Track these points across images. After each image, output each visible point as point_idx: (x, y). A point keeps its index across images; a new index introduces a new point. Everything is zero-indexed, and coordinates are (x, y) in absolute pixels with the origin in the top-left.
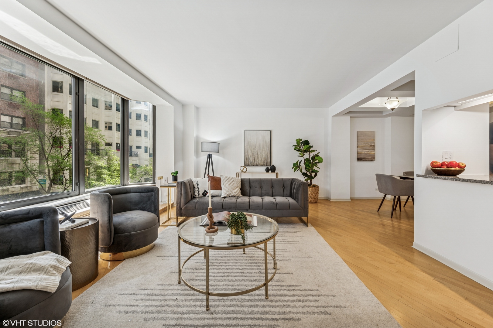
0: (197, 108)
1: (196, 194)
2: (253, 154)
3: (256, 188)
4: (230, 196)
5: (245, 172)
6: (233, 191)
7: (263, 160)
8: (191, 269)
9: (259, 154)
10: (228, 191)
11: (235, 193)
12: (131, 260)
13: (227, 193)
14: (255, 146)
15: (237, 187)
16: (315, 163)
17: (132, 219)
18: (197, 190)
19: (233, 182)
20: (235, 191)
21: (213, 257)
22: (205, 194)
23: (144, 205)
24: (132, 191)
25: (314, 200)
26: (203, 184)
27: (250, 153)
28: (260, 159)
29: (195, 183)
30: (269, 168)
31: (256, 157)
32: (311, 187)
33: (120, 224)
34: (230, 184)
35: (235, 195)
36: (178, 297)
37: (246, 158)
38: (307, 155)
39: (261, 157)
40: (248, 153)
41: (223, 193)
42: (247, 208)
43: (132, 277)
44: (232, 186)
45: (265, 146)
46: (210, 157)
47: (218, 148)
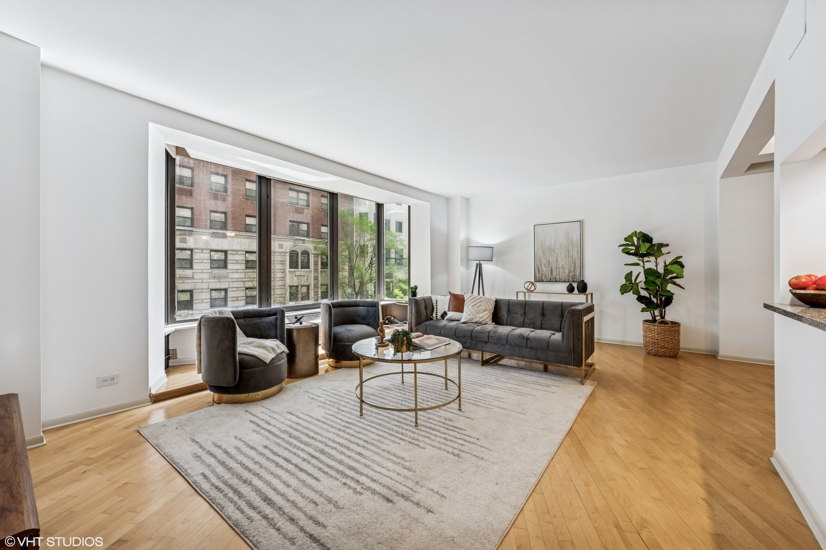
0: (467, 200)
1: (434, 315)
2: (549, 262)
3: (517, 314)
4: (473, 321)
5: (532, 291)
6: (477, 316)
7: (567, 271)
8: (381, 387)
9: (560, 260)
10: (469, 315)
11: (480, 318)
12: (346, 369)
13: (469, 318)
14: (552, 249)
15: (485, 311)
16: (671, 278)
17: (350, 331)
18: (435, 310)
19: (480, 303)
20: (481, 315)
21: (409, 383)
22: (444, 315)
23: (370, 321)
24: (361, 304)
25: (663, 350)
26: (442, 303)
27: (544, 261)
28: (561, 271)
29: (434, 302)
30: (575, 285)
31: (555, 267)
32: (656, 324)
33: (339, 333)
34: (473, 306)
35: (480, 320)
36: (350, 402)
37: (537, 270)
38: (650, 264)
39: (563, 266)
40: (540, 261)
41: (464, 316)
42: (486, 339)
43: (335, 381)
44: (477, 309)
45: (570, 249)
46: (479, 266)
47: (492, 254)
